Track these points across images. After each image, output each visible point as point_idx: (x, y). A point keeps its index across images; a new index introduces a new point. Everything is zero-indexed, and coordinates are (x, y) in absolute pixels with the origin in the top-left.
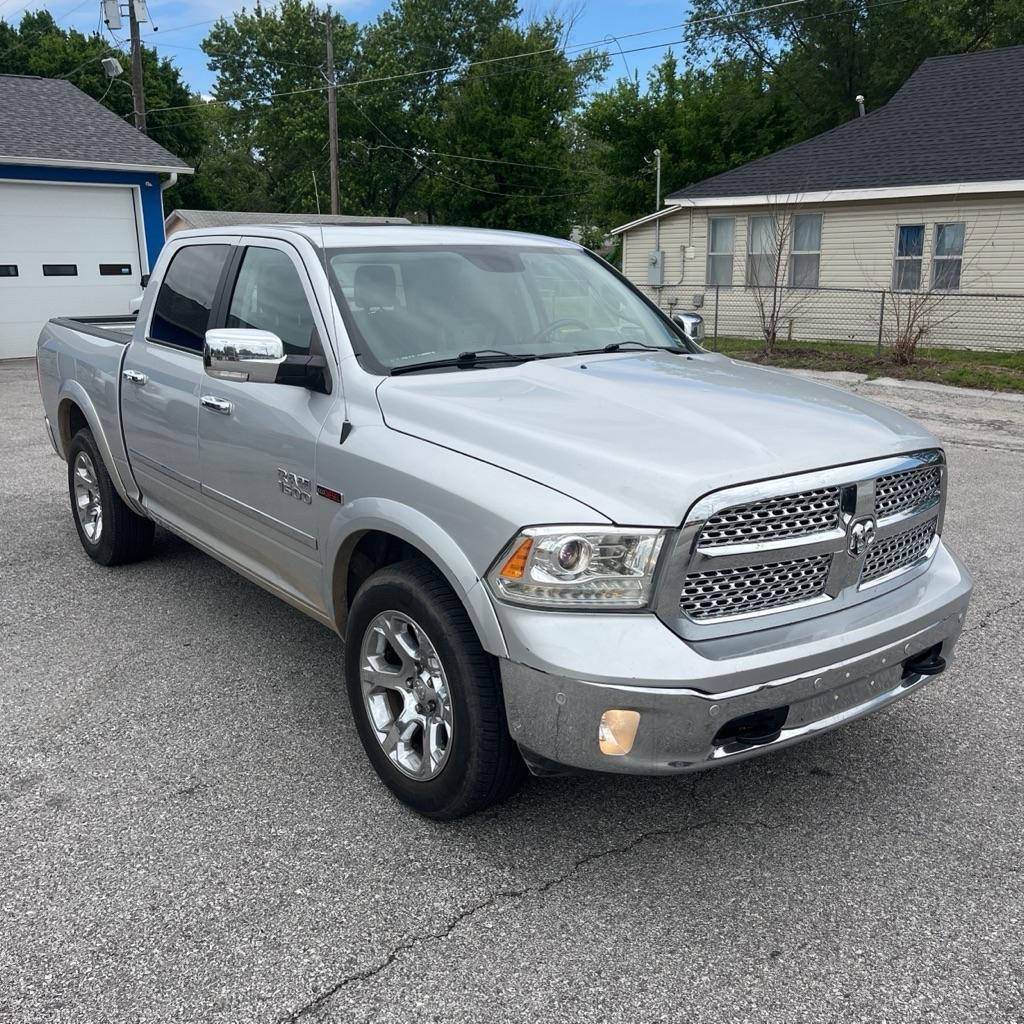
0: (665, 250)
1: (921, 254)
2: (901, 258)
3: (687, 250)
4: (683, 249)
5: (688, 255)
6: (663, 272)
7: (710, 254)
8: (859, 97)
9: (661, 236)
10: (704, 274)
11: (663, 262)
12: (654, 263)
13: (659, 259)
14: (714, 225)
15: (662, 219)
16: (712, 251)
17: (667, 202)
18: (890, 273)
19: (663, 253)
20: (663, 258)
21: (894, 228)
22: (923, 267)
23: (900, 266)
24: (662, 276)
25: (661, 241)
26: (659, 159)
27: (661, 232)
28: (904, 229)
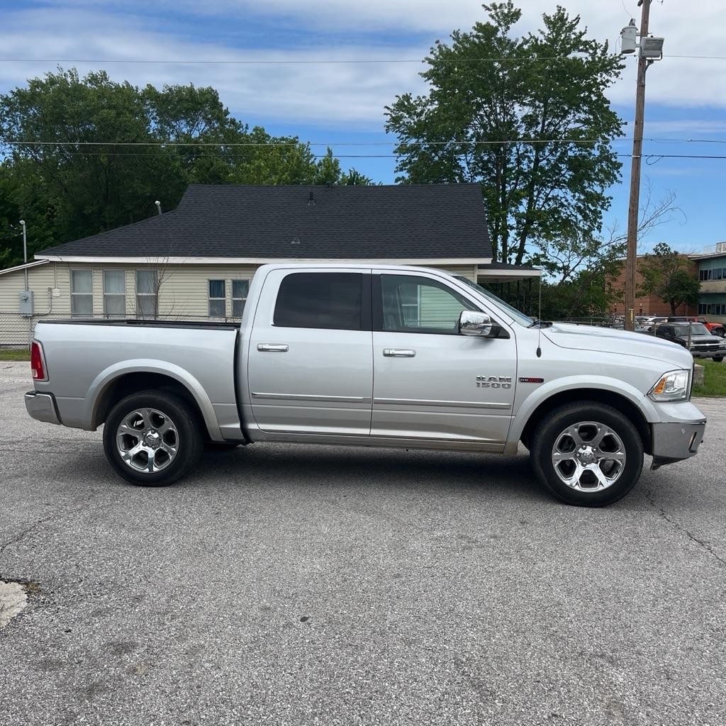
0: (34, 290)
1: (224, 297)
2: (212, 299)
3: (53, 290)
4: (50, 290)
5: (54, 294)
6: (33, 305)
7: (73, 294)
8: (157, 202)
9: (29, 280)
10: (69, 307)
11: (33, 299)
12: (26, 300)
13: (30, 296)
14: (73, 274)
15: (29, 269)
16: (73, 292)
17: (36, 257)
18: (207, 307)
19: (32, 292)
20: (33, 295)
21: (206, 281)
22: (227, 304)
23: (212, 303)
24: (33, 309)
25: (29, 284)
26: (24, 226)
27: (29, 277)
28: (211, 282)
